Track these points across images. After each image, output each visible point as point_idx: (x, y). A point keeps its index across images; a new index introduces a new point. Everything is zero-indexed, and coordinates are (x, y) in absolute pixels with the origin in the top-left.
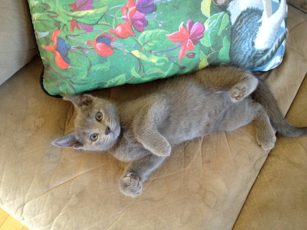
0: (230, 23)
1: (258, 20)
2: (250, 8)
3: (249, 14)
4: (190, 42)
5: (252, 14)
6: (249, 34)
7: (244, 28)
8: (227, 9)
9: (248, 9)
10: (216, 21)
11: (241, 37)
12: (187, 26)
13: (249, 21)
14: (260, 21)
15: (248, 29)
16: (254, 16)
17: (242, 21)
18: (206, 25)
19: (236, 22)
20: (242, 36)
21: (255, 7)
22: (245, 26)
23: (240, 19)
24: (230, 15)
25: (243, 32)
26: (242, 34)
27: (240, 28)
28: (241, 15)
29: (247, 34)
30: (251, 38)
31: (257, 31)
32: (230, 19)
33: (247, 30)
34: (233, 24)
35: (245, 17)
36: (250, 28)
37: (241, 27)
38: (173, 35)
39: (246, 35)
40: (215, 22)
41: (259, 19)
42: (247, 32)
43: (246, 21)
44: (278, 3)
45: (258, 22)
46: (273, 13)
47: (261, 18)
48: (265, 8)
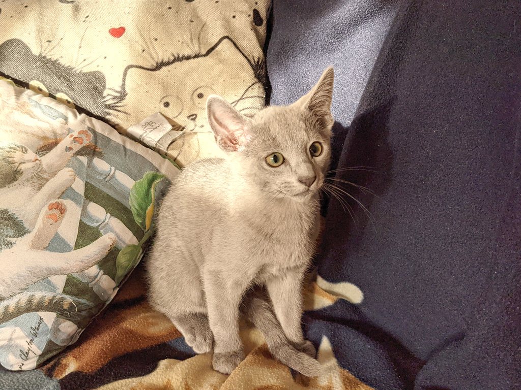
1: (10, 237)
2: (10, 213)
3: (2, 219)
9: (6, 211)
14: (12, 240)
16: (7, 226)
21: (19, 217)
44: (69, 245)
45: (8, 239)
46: (46, 248)
47: (17, 238)
48: (34, 232)
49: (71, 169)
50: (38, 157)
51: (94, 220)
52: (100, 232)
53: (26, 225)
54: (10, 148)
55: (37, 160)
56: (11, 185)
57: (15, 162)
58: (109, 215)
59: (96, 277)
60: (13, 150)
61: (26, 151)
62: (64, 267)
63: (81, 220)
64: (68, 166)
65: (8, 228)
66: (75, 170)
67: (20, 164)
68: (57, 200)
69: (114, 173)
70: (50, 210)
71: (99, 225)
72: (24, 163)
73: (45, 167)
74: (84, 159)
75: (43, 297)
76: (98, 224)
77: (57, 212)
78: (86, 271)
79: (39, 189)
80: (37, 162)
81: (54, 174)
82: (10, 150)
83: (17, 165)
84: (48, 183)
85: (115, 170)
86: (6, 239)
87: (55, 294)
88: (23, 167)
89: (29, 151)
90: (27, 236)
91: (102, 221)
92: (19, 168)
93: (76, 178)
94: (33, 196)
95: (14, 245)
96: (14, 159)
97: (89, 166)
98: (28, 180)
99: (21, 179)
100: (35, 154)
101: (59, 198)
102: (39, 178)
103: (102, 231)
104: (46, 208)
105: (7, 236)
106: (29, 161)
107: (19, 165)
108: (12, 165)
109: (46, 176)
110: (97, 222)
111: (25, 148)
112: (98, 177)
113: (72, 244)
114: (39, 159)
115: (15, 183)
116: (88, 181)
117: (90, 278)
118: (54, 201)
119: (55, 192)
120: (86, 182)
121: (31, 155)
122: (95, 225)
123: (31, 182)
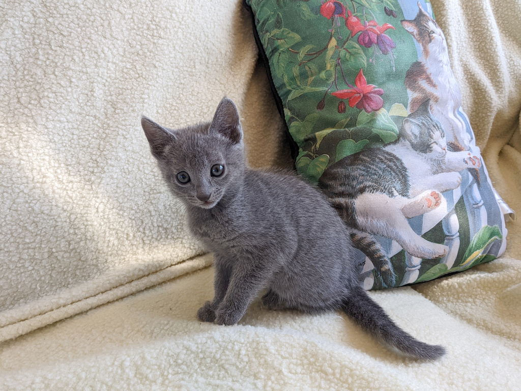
0: (385, 145)
2: (407, 173)
3: (400, 172)
4: (359, 97)
5: (401, 177)
6: (376, 177)
8: (401, 138)
9: (405, 169)
11: (369, 166)
13: (392, 172)
14: (395, 193)
15: (381, 173)
16: (399, 180)
17: (390, 160)
19: (388, 153)
20: (372, 167)
22: (385, 166)
23: (392, 157)
25: (377, 166)
26: (373, 165)
27: (381, 159)
28: (397, 159)
30: (370, 183)
31: (382, 191)
32: (389, 144)
33: (380, 171)
34: (384, 149)
36: (383, 177)
37: (382, 162)
39: (373, 172)
42: (378, 172)
44: (421, 230)
45: (393, 189)
46: (408, 218)
47: (399, 194)
48: (412, 200)
49: (460, 177)
50: (446, 148)
51: (448, 228)
52: (444, 240)
53: (411, 191)
54: (437, 125)
55: (444, 149)
56: (420, 153)
57: (433, 139)
58: (458, 234)
59: (414, 267)
60: (437, 128)
61: (444, 136)
62: (407, 242)
63: (441, 221)
64: (460, 172)
65: (399, 182)
66: (462, 180)
68: (439, 193)
69: (481, 206)
70: (431, 196)
71: (449, 236)
72: (437, 144)
73: (446, 160)
74: (471, 178)
75: (378, 250)
76: (448, 234)
77: (434, 201)
78: (413, 257)
79: (434, 173)
80: (444, 151)
81: (449, 170)
83: (432, 141)
84: (442, 174)
85: (483, 204)
86: (392, 188)
87: (386, 254)
88: (434, 146)
89: (445, 138)
90: (405, 198)
91: (452, 234)
92: (432, 145)
93: (459, 187)
94: (427, 175)
95: (394, 197)
96: (434, 135)
97: (470, 186)
98: (431, 160)
99: (429, 155)
100: (446, 144)
101: (442, 192)
102: (439, 164)
103: (446, 241)
104: (429, 192)
105: (394, 187)
106: (440, 146)
107: (433, 143)
108: (430, 139)
109: (444, 167)
110: (449, 232)
111: (444, 134)
112: (470, 199)
113: (424, 232)
114: (446, 150)
116: (464, 196)
117: (411, 264)
118: (437, 191)
119: (442, 185)
120: (462, 196)
121: (443, 142)
122: (446, 233)
123: (432, 163)
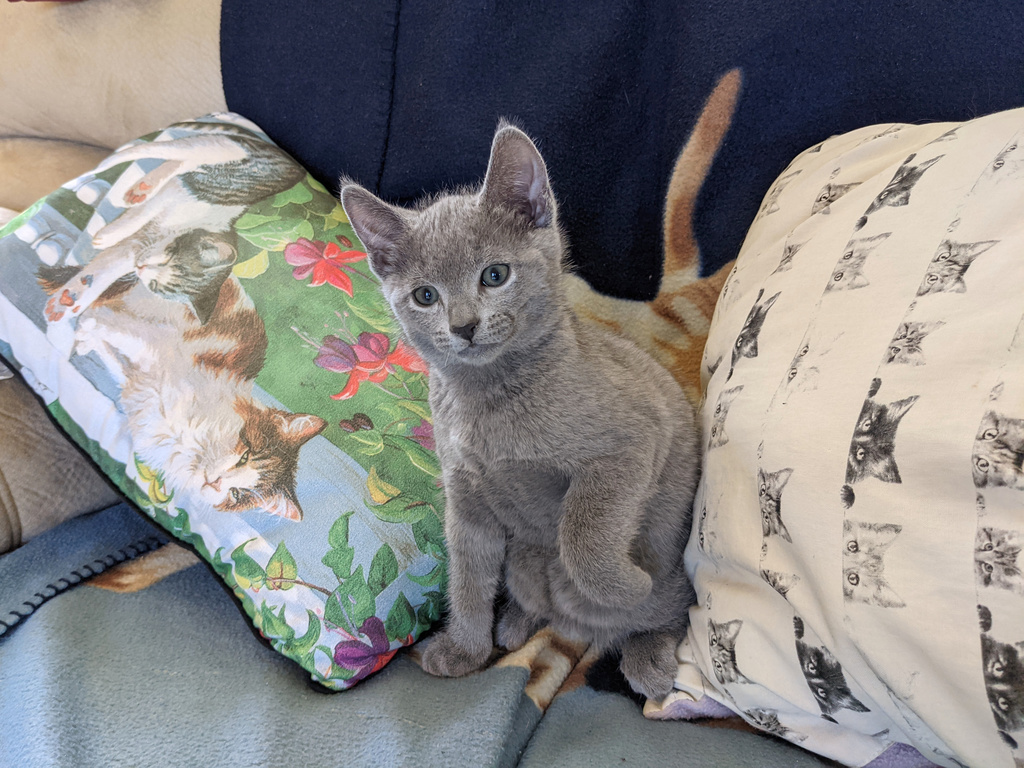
0: (246, 211)
4: (328, 255)
5: (202, 187)
7: (234, 186)
8: (229, 229)
9: (200, 198)
10: (262, 235)
12: (307, 275)
13: (218, 186)
15: (232, 179)
16: (202, 183)
17: (227, 196)
18: (281, 247)
19: (236, 203)
21: (185, 191)
22: (231, 187)
23: (227, 200)
24: (234, 221)
25: (243, 184)
26: (248, 184)
27: (241, 192)
28: (219, 202)
29: (240, 176)
30: (240, 168)
31: (220, 166)
32: (241, 216)
34: (245, 206)
35: (217, 194)
36: (227, 178)
37: (238, 190)
38: (340, 286)
39: (243, 178)
40: (265, 236)
41: (198, 173)
42: (236, 179)
43: (222, 189)
45: (205, 172)
46: (166, 161)
47: (194, 172)
48: (172, 176)
49: (95, 247)
50: (137, 272)
51: (96, 185)
53: (180, 182)
54: (173, 291)
55: (140, 268)
56: (184, 232)
57: (171, 267)
60: (171, 287)
61: (151, 284)
63: (112, 185)
64: (98, 251)
67: (166, 264)
70: (144, 195)
72: (160, 265)
73: (132, 255)
74: (71, 261)
77: (137, 193)
79: (150, 223)
80: (140, 265)
81: (123, 243)
82: (176, 289)
83: (171, 263)
84: (136, 231)
88: (163, 258)
89: (146, 283)
90: (183, 173)
92: (169, 258)
94: (161, 213)
95: (200, 166)
96: (172, 273)
97: (68, 250)
98: (162, 237)
99: (170, 240)
100: (141, 277)
101: (126, 210)
102: (144, 239)
104: (149, 197)
106: (152, 267)
107: (169, 261)
108: (179, 263)
109: (135, 241)
111: (151, 288)
114: (136, 269)
115: (180, 235)
118: (137, 205)
119: (131, 218)
120: (82, 230)
121: (146, 277)
